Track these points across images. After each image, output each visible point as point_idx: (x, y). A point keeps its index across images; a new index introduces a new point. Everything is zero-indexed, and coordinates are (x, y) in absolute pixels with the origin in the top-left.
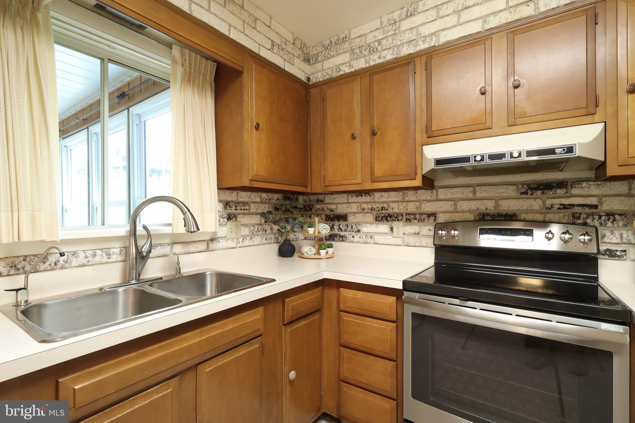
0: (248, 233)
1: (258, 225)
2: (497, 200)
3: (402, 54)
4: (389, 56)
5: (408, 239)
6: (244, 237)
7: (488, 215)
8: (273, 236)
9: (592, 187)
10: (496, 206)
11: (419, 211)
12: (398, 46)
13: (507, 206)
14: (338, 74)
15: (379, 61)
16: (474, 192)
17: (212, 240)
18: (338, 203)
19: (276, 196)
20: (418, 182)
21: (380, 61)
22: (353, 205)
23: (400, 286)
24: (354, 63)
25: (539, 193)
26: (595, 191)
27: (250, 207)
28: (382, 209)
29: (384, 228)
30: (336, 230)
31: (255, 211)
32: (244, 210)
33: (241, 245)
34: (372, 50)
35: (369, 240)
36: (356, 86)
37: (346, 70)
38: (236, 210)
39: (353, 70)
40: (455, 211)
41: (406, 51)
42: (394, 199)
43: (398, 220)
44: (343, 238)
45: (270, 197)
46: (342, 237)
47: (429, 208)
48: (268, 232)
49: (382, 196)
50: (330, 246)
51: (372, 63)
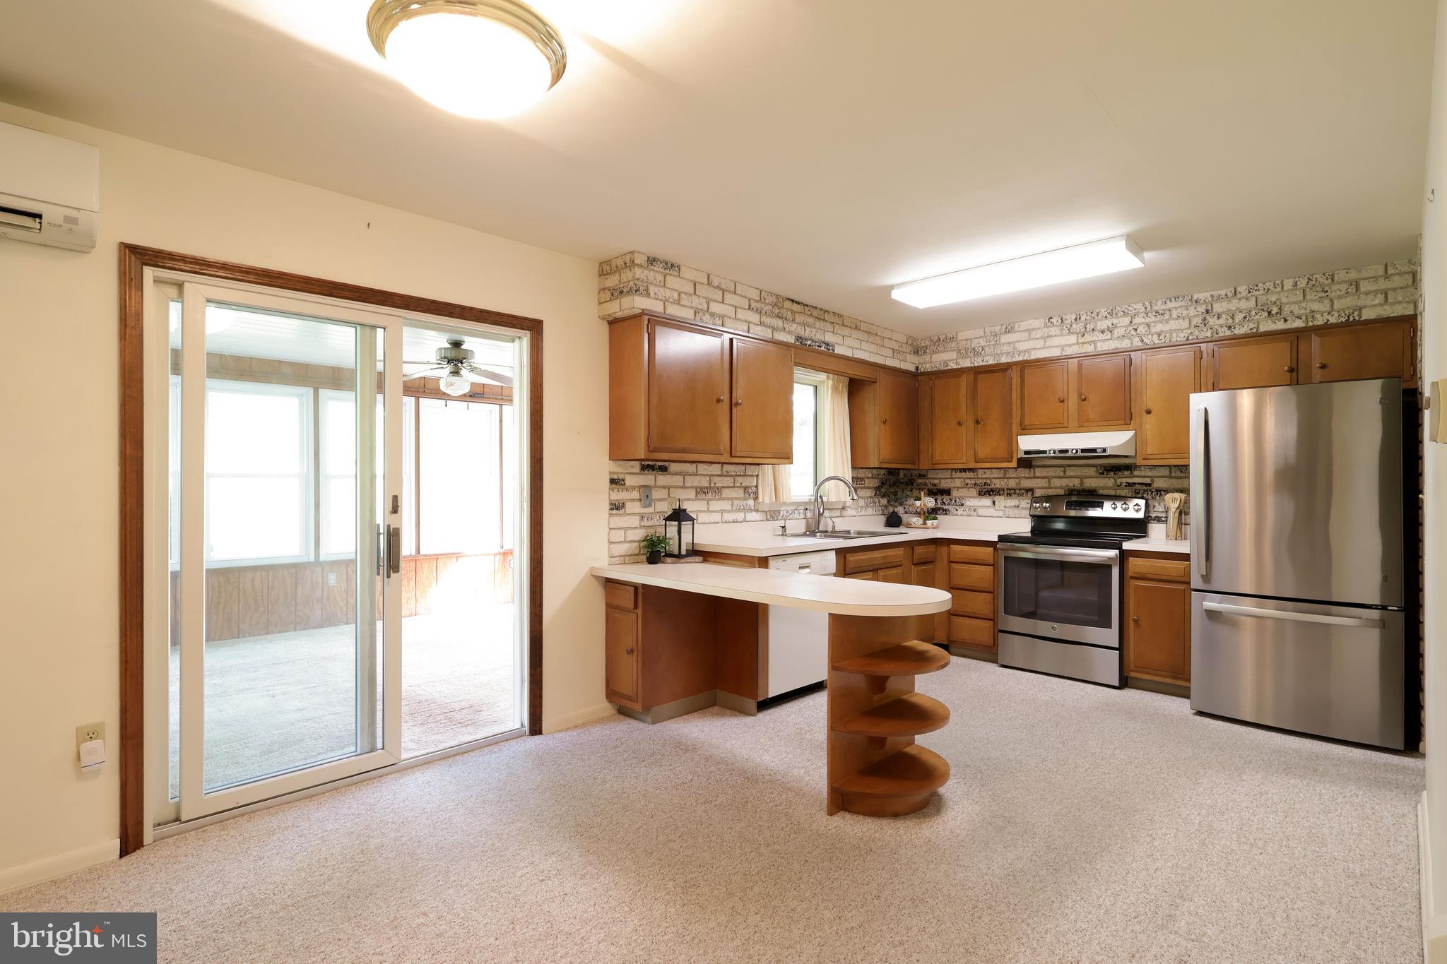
0: (863, 505)
1: (870, 497)
2: (1082, 478)
3: (1002, 362)
4: (991, 361)
5: (1009, 512)
6: (861, 508)
7: (1075, 490)
8: (880, 508)
9: (1148, 470)
10: (1082, 483)
11: (1018, 487)
12: (998, 355)
13: (1091, 483)
14: (946, 368)
15: (981, 364)
16: (1064, 472)
17: (843, 508)
18: (942, 478)
19: (882, 472)
20: (1014, 464)
21: (984, 364)
22: (957, 480)
23: (996, 539)
24: (961, 361)
25: (1112, 473)
26: (1149, 474)
27: (865, 482)
28: (985, 485)
29: (986, 501)
30: (939, 504)
31: (867, 485)
32: (861, 484)
33: (860, 514)
34: (977, 354)
35: (972, 513)
36: (964, 381)
37: (953, 365)
38: (857, 484)
39: (960, 367)
40: (1050, 487)
41: (1004, 360)
42: (996, 476)
43: (1000, 495)
44: (946, 512)
45: (878, 473)
46: (946, 510)
47: (1027, 484)
48: (877, 504)
49: (985, 473)
50: (936, 518)
51: (976, 364)
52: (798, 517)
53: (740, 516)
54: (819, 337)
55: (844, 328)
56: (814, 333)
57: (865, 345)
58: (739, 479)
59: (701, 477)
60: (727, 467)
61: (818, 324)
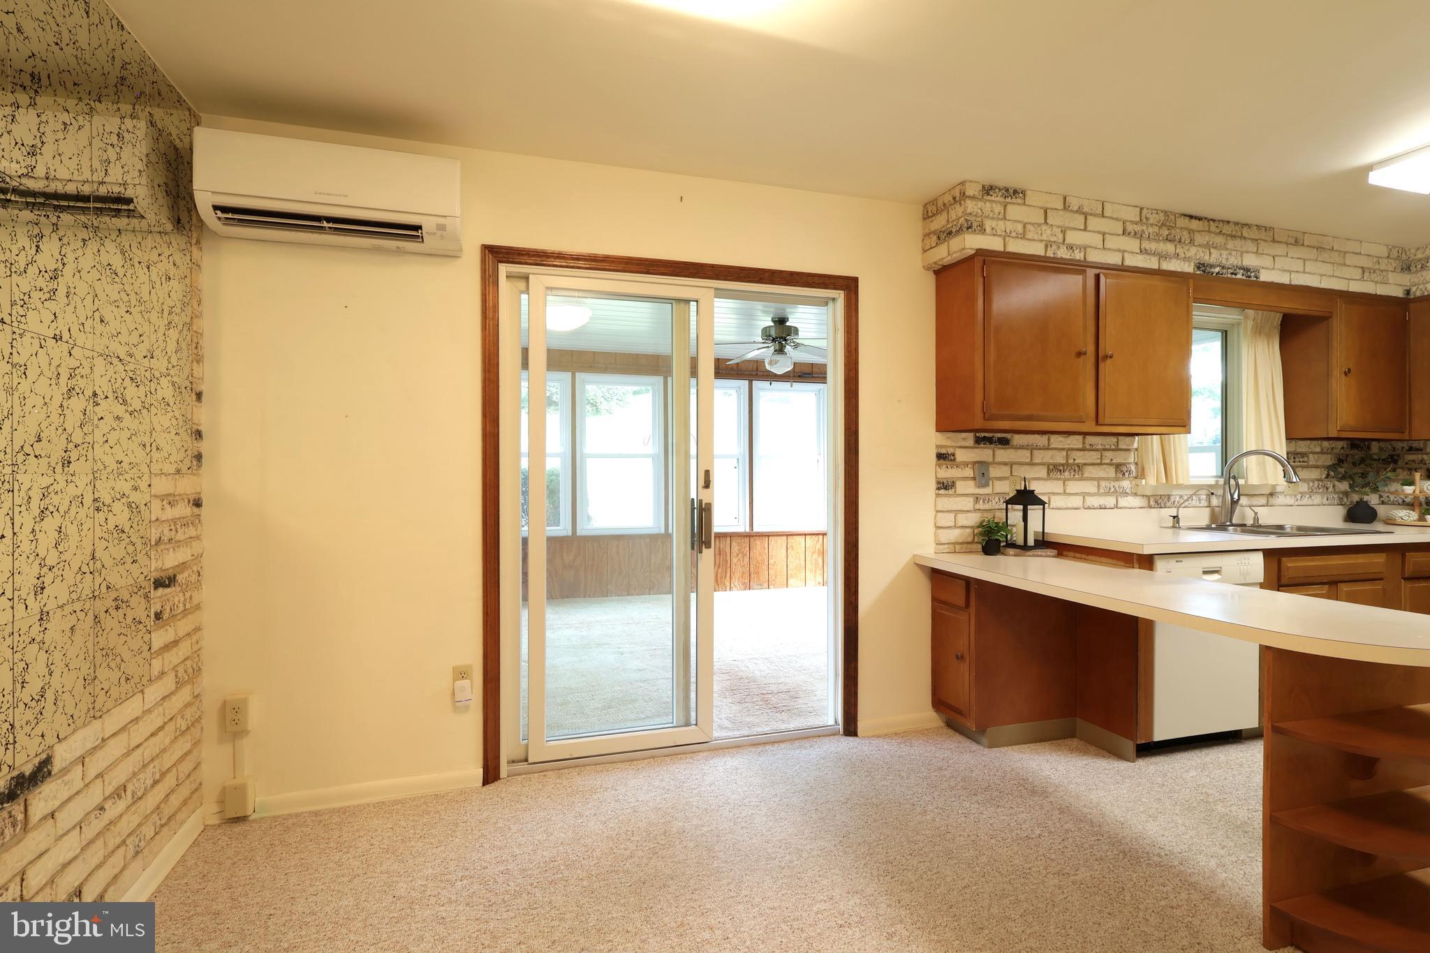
0: (1306, 490)
1: (1318, 480)
6: (1303, 494)
8: (1336, 496)
17: (1271, 494)
19: (1340, 444)
27: (1308, 457)
31: (1314, 463)
32: (1303, 462)
33: (1299, 503)
38: (1294, 462)
45: (1332, 446)
48: (1330, 490)
52: (1198, 504)
53: (1110, 501)
54: (1233, 260)
55: (1277, 245)
56: (1224, 256)
57: (1310, 267)
58: (1109, 455)
59: (1054, 451)
60: (1090, 439)
61: (1231, 244)
